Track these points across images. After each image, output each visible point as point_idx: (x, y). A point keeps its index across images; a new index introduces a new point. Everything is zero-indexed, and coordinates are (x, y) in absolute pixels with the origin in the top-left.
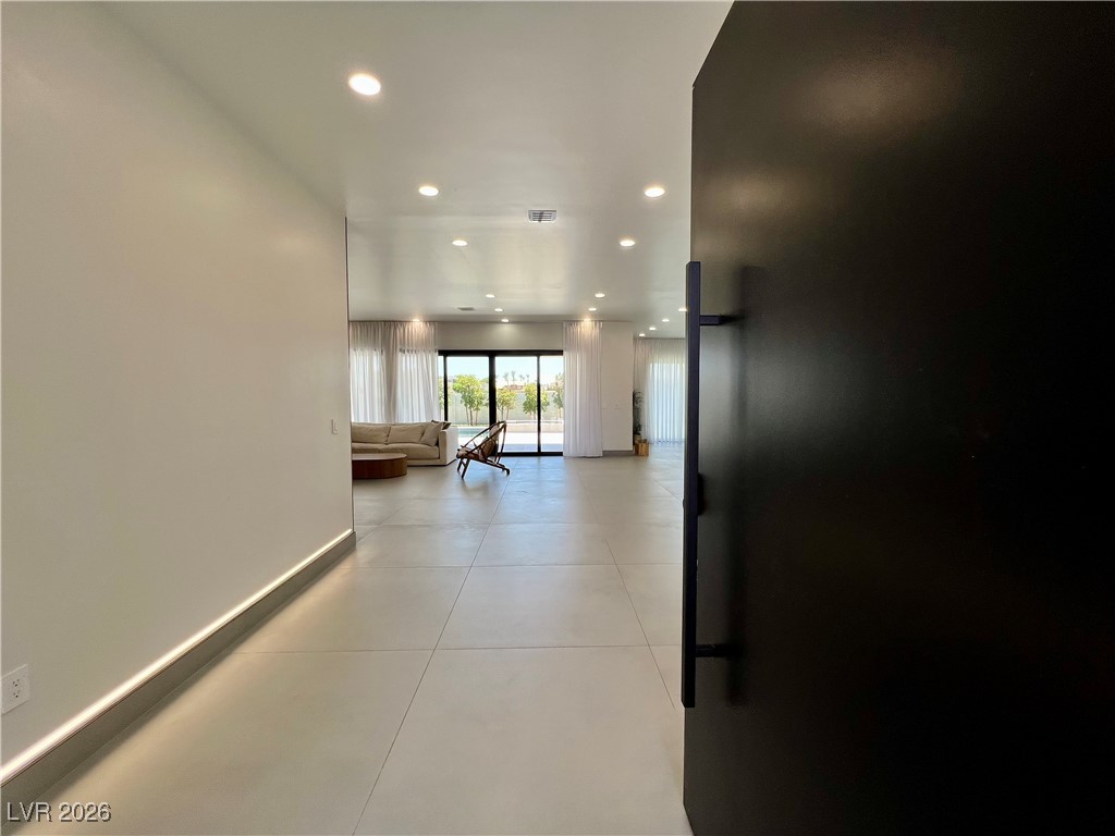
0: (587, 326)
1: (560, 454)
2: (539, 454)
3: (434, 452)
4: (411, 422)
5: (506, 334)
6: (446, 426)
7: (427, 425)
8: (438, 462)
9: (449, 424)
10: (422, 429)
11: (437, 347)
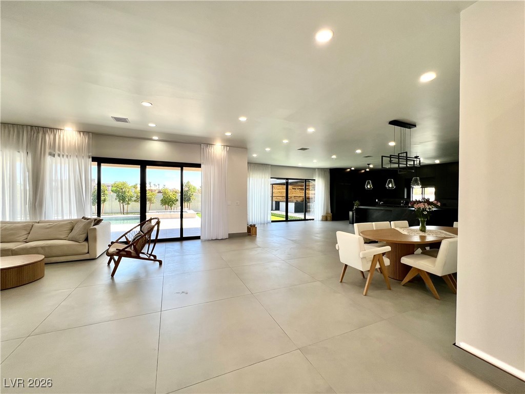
0: (218, 150)
1: (198, 238)
2: (182, 239)
3: (83, 247)
4: (60, 218)
5: (155, 149)
6: (98, 222)
7: (77, 221)
8: (87, 256)
9: (101, 220)
10: (72, 225)
11: (90, 154)
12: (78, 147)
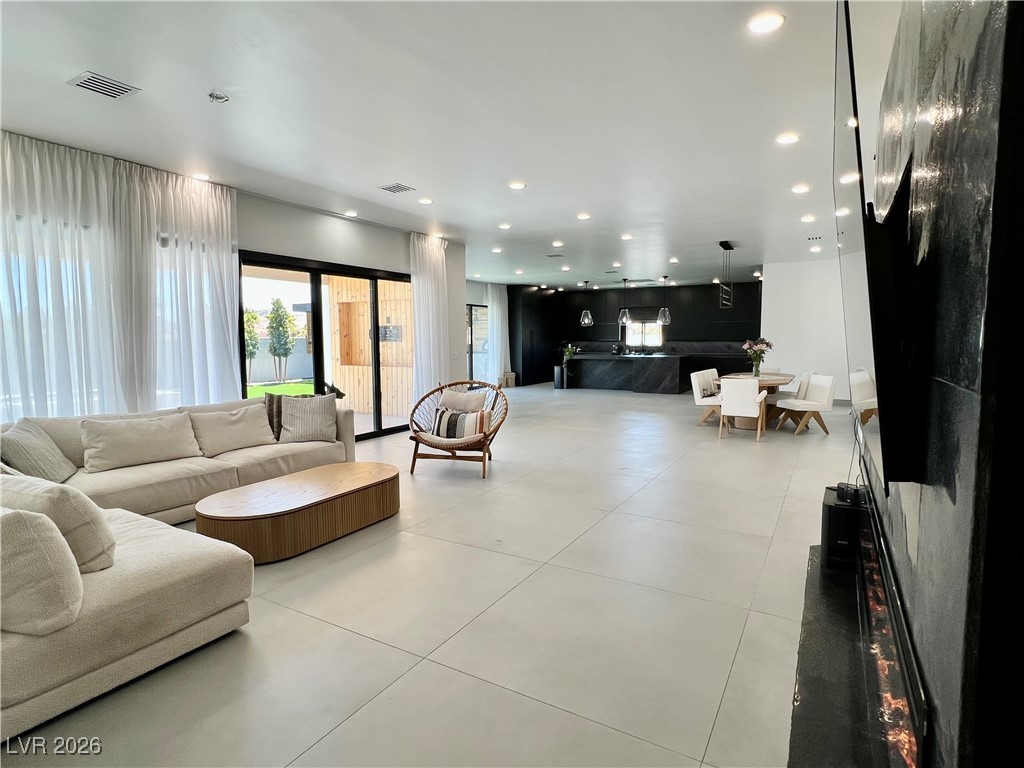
11: (236, 242)
12: (217, 223)
